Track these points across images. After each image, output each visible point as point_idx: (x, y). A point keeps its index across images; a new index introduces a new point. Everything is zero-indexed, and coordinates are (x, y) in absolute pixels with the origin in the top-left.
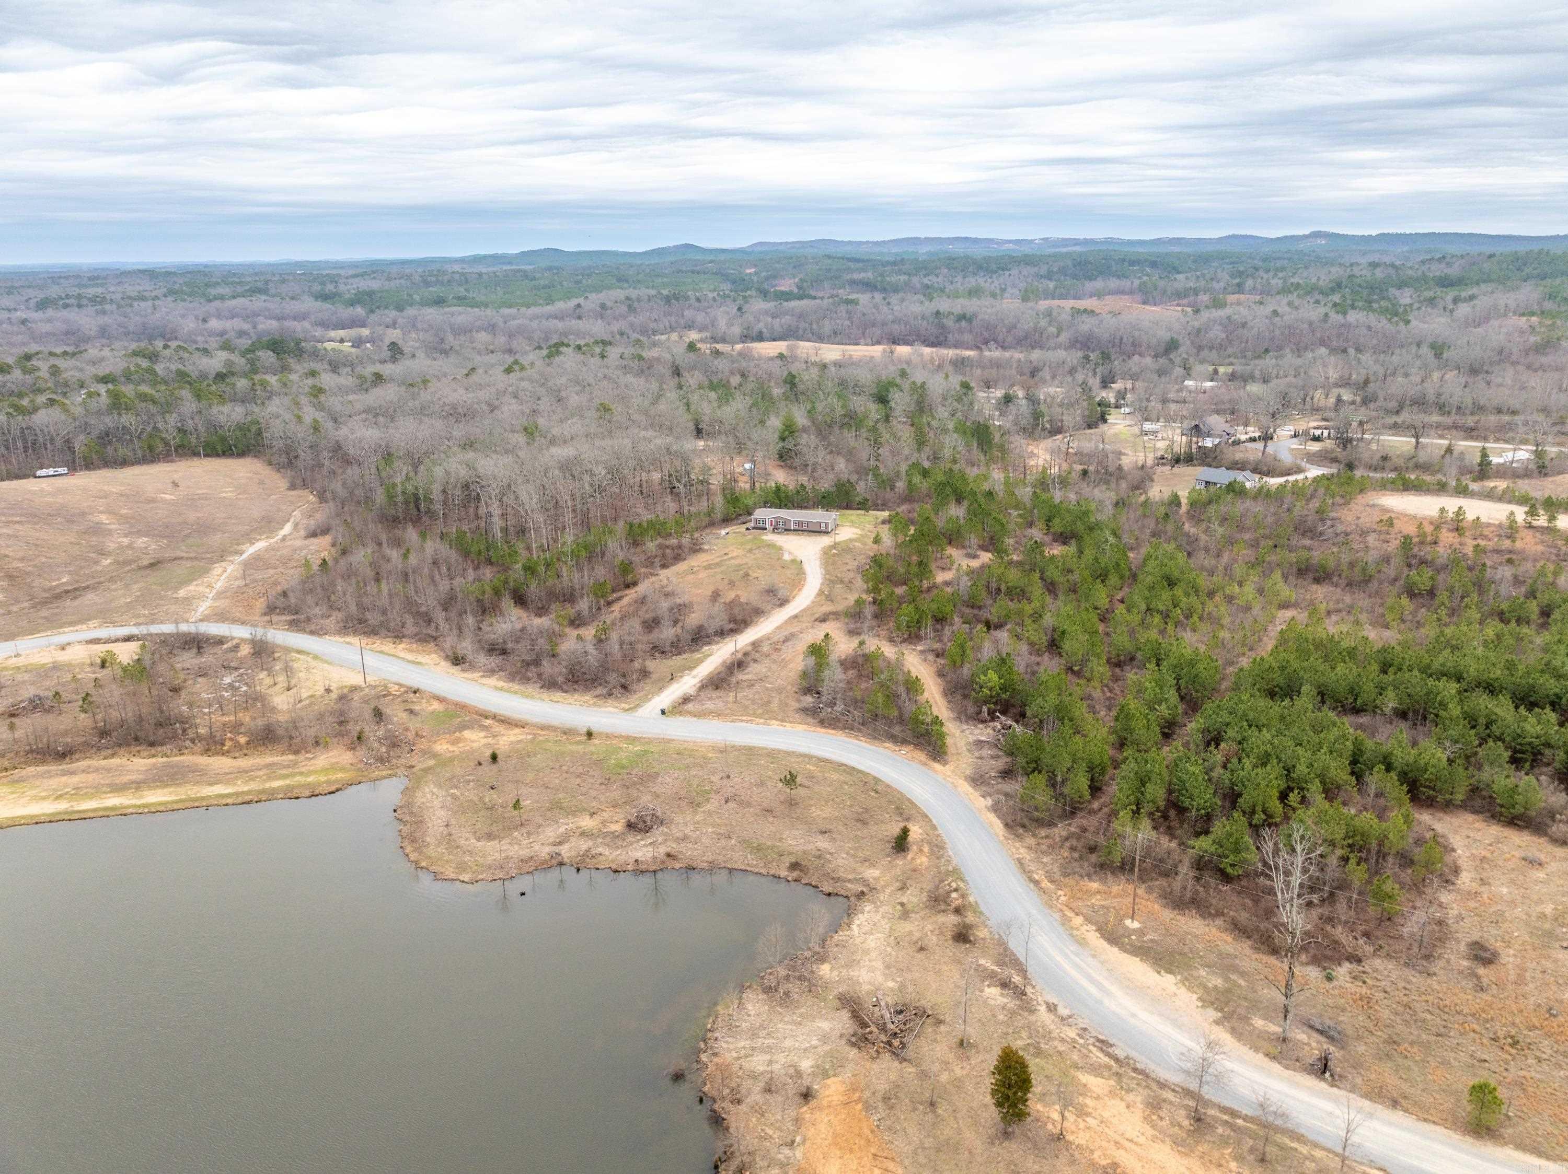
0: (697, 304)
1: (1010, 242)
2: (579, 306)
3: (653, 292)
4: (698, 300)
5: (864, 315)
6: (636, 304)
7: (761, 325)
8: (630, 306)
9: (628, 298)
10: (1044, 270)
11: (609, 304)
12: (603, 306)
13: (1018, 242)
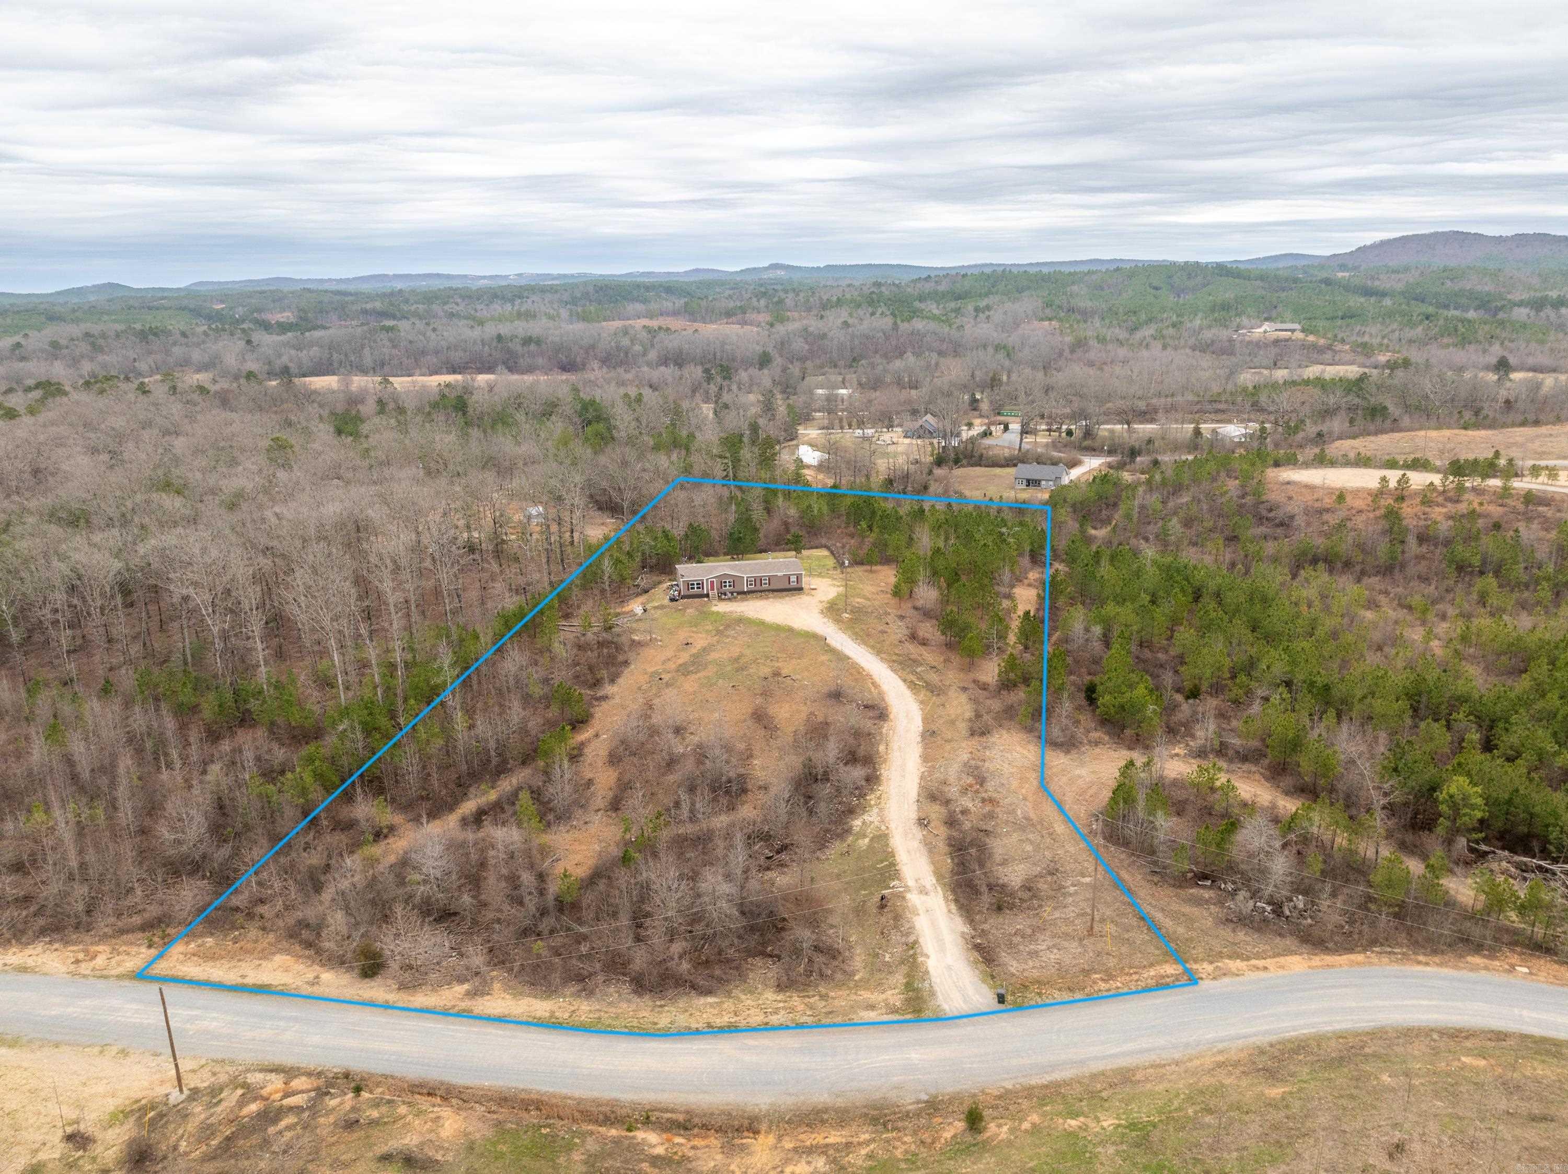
0: (184, 340)
1: (484, 277)
2: (18, 345)
3: (120, 327)
4: (184, 334)
5: (411, 342)
6: (101, 342)
7: (285, 359)
8: (93, 345)
9: (87, 335)
10: (566, 296)
11: (63, 342)
12: (55, 345)
13: (491, 277)
